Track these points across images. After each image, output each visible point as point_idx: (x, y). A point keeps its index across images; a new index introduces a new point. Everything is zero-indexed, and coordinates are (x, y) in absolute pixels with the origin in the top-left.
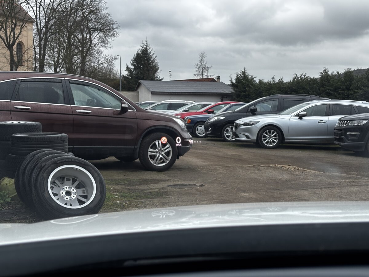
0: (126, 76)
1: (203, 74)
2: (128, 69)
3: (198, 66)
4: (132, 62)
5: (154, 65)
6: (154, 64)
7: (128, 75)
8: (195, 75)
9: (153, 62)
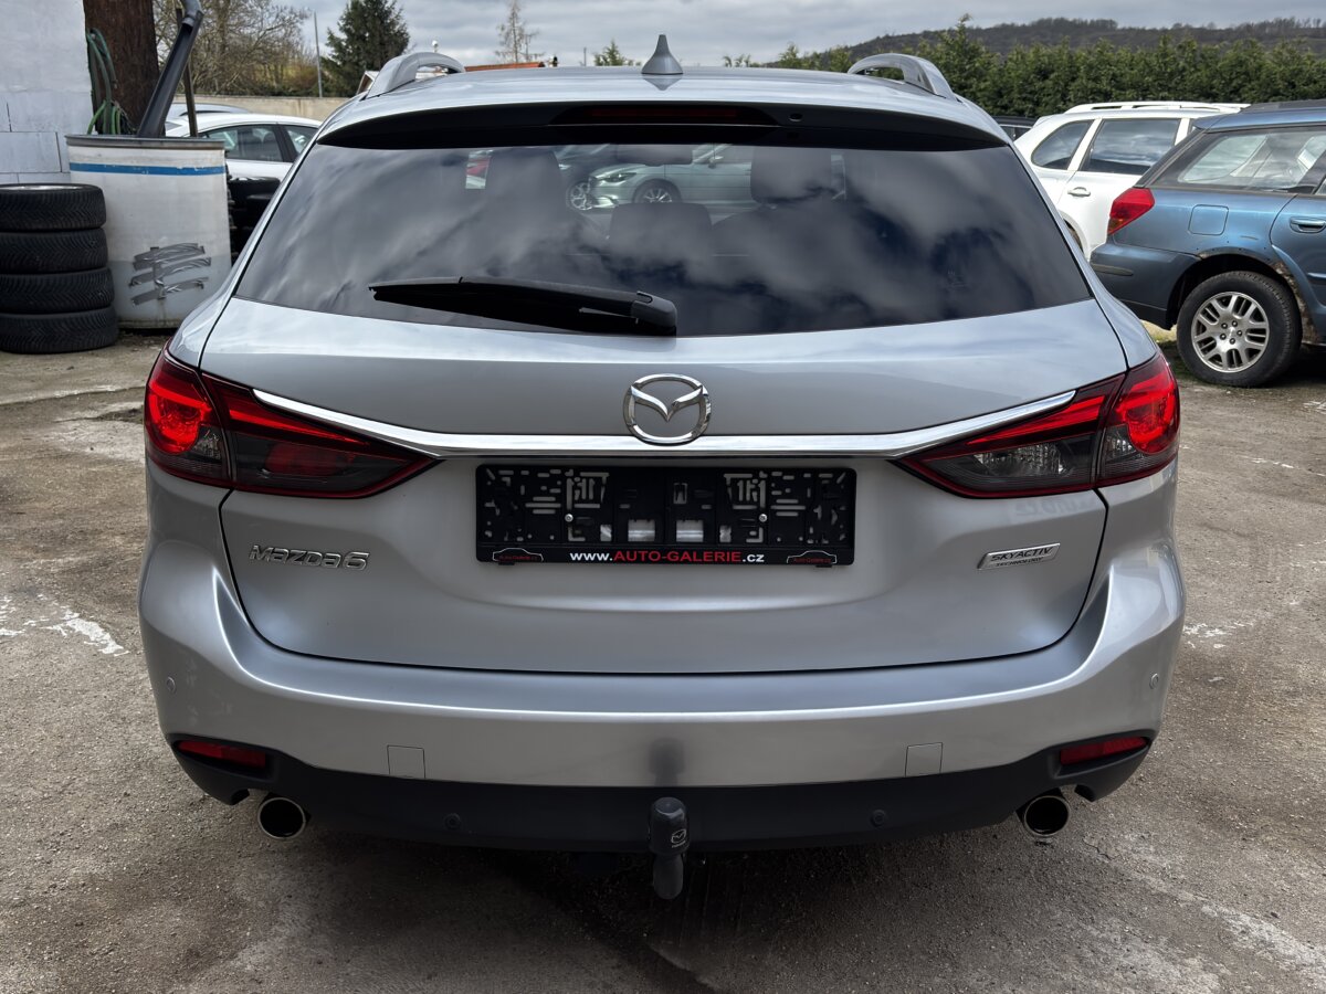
0: (330, 58)
1: (516, 52)
2: (333, 41)
3: (506, 30)
4: (342, 24)
5: (399, 31)
6: (397, 28)
7: (334, 57)
8: (497, 53)
9: (393, 23)
